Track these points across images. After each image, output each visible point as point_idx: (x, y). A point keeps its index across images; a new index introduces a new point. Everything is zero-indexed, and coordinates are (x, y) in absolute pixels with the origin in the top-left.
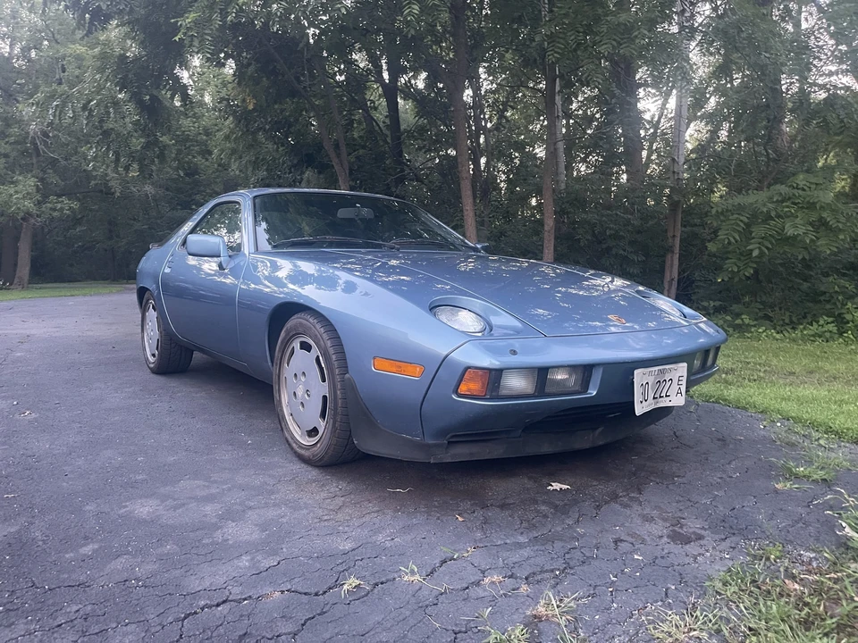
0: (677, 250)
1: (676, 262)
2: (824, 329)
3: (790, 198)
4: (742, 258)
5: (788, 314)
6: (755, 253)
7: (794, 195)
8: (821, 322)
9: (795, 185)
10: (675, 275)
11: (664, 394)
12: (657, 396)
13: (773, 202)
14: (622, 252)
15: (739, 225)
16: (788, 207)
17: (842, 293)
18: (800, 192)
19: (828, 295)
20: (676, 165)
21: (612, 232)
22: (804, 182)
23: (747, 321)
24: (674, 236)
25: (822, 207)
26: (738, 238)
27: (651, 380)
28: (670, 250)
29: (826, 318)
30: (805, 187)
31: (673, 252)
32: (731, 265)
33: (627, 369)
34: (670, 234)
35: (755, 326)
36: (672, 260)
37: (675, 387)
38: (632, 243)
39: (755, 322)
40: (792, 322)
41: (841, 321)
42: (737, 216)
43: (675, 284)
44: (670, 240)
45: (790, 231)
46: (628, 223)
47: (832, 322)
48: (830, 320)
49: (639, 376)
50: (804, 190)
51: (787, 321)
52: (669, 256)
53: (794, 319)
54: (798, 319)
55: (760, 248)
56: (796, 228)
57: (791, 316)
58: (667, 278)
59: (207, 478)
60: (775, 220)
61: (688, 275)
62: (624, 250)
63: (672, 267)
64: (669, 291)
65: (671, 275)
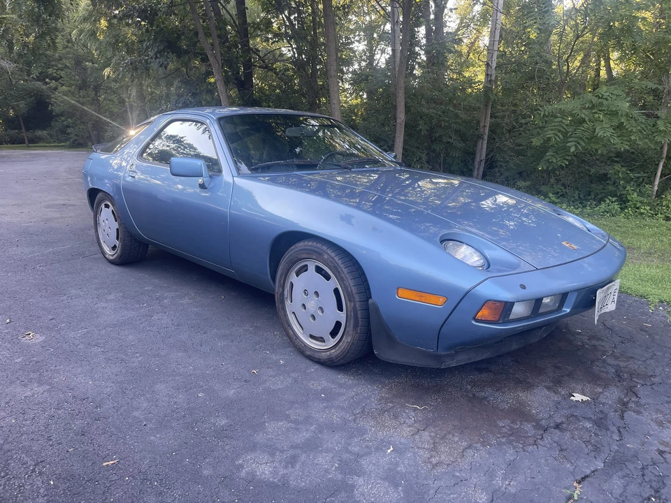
0: (486, 137)
1: (485, 147)
2: (609, 207)
4: (559, 152)
5: (577, 192)
6: (573, 149)
7: (600, 103)
8: (608, 201)
9: (600, 96)
10: (483, 157)
12: (602, 306)
14: (449, 140)
15: (561, 126)
16: (596, 113)
17: (623, 179)
18: (605, 102)
19: (613, 180)
20: (490, 68)
22: (608, 94)
23: (553, 199)
24: (485, 126)
25: (623, 115)
26: (562, 137)
28: (480, 137)
29: (610, 198)
31: (483, 139)
32: (551, 157)
34: (482, 124)
35: (559, 203)
36: (482, 146)
38: (457, 131)
39: (559, 200)
40: (579, 198)
41: (623, 201)
42: (560, 119)
43: (483, 163)
44: (482, 130)
45: (600, 133)
47: (616, 201)
48: (614, 199)
50: (607, 99)
51: (577, 198)
52: (480, 142)
53: (582, 196)
54: (585, 196)
55: (576, 145)
56: (604, 130)
57: (579, 194)
58: (478, 159)
59: (287, 418)
60: (587, 124)
61: (492, 157)
62: (451, 138)
63: (481, 150)
64: (478, 169)
65: (480, 157)
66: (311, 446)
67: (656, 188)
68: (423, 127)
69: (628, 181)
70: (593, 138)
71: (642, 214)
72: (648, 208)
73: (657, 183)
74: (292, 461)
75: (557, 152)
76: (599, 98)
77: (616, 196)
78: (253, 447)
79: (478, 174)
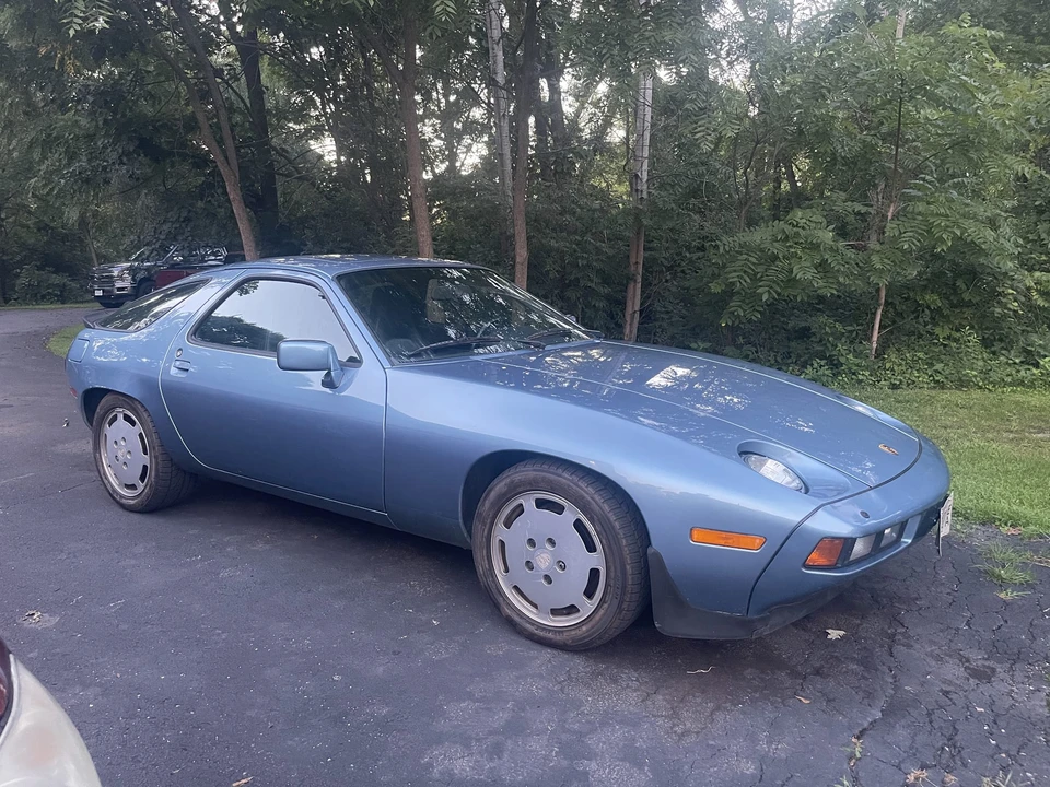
0: (639, 279)
1: (639, 292)
3: (792, 237)
4: (747, 301)
5: (773, 354)
6: (765, 297)
7: (796, 234)
8: (816, 365)
9: (795, 223)
10: (637, 308)
14: (589, 284)
15: (748, 266)
16: (792, 247)
17: (832, 334)
18: (802, 232)
20: (639, 182)
22: (804, 220)
24: (637, 263)
26: (749, 280)
28: (632, 278)
29: (819, 361)
30: (805, 226)
31: (635, 282)
32: (736, 308)
34: (633, 260)
36: (634, 290)
38: (600, 272)
41: (835, 365)
42: (745, 256)
43: (637, 315)
44: (633, 268)
45: (799, 275)
47: (826, 365)
48: (823, 362)
50: (803, 228)
51: (773, 362)
52: (631, 286)
53: (779, 359)
55: (769, 291)
56: (804, 271)
58: (629, 310)
59: (470, 696)
60: (781, 262)
61: (649, 306)
62: (592, 281)
63: (634, 298)
64: (630, 325)
65: (633, 308)
66: (516, 728)
67: (875, 345)
68: (550, 266)
69: (839, 336)
70: (792, 281)
71: (860, 382)
72: (867, 373)
73: (875, 338)
74: (497, 751)
76: (793, 226)
77: (825, 358)
78: (438, 739)
79: (631, 332)
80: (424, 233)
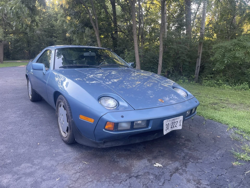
0: (200, 57)
1: (200, 61)
2: (244, 86)
3: (238, 44)
5: (233, 80)
6: (226, 62)
7: (239, 43)
8: (244, 84)
9: (240, 40)
10: (199, 65)
11: (175, 126)
12: (172, 127)
13: (232, 45)
14: (183, 58)
15: (221, 53)
16: (237, 47)
18: (241, 42)
19: (247, 75)
20: (202, 30)
21: (181, 52)
22: (242, 39)
23: (221, 82)
24: (200, 53)
25: (248, 48)
27: (170, 123)
28: (198, 57)
29: (245, 82)
30: (243, 41)
32: (218, 65)
33: (162, 120)
34: (199, 52)
35: (223, 84)
37: (179, 124)
38: (186, 55)
39: (223, 83)
40: (234, 82)
42: (221, 49)
43: (199, 68)
44: (199, 54)
45: (237, 55)
46: (186, 49)
47: (248, 84)
49: (165, 122)
51: (233, 82)
52: (198, 59)
53: (235, 81)
54: (237, 81)
55: (227, 60)
56: (240, 54)
57: (234, 80)
58: (197, 66)
60: (232, 51)
61: (203, 65)
62: (184, 57)
63: (198, 62)
64: (197, 70)
65: (198, 65)
75: (220, 63)
76: (239, 41)
79: (197, 72)
80: (136, 44)
